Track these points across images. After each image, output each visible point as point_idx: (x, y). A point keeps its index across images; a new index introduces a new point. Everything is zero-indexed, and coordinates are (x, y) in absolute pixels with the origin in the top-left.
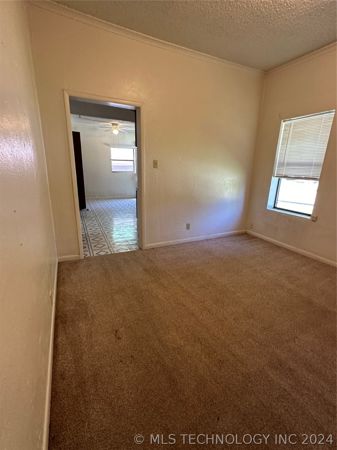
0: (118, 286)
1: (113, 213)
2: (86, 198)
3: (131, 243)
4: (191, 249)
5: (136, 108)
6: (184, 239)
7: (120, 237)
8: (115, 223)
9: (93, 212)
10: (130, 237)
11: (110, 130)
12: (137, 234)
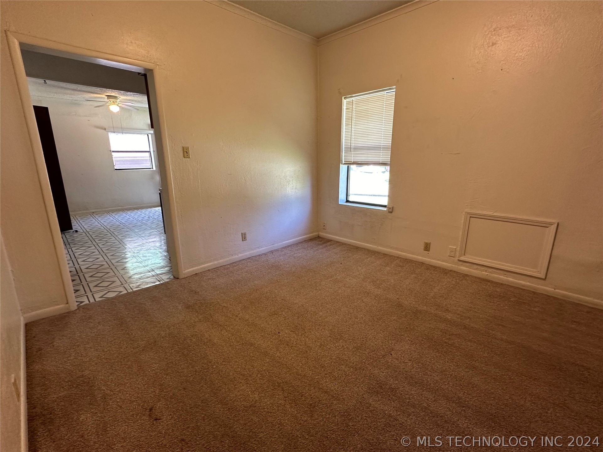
0: (145, 339)
1: (123, 232)
2: (70, 213)
3: (160, 272)
4: (251, 266)
5: (146, 70)
6: (240, 255)
7: (141, 265)
8: (129, 246)
9: (87, 233)
10: (157, 263)
11: (104, 106)
12: (168, 258)
